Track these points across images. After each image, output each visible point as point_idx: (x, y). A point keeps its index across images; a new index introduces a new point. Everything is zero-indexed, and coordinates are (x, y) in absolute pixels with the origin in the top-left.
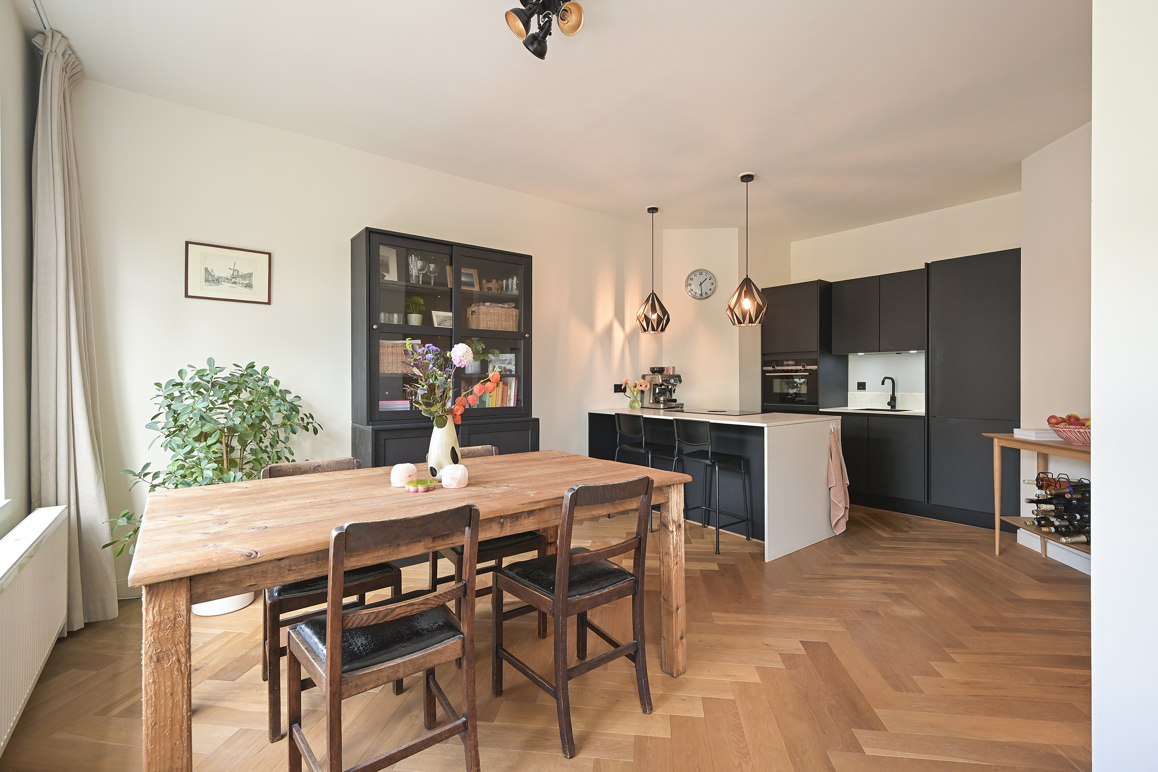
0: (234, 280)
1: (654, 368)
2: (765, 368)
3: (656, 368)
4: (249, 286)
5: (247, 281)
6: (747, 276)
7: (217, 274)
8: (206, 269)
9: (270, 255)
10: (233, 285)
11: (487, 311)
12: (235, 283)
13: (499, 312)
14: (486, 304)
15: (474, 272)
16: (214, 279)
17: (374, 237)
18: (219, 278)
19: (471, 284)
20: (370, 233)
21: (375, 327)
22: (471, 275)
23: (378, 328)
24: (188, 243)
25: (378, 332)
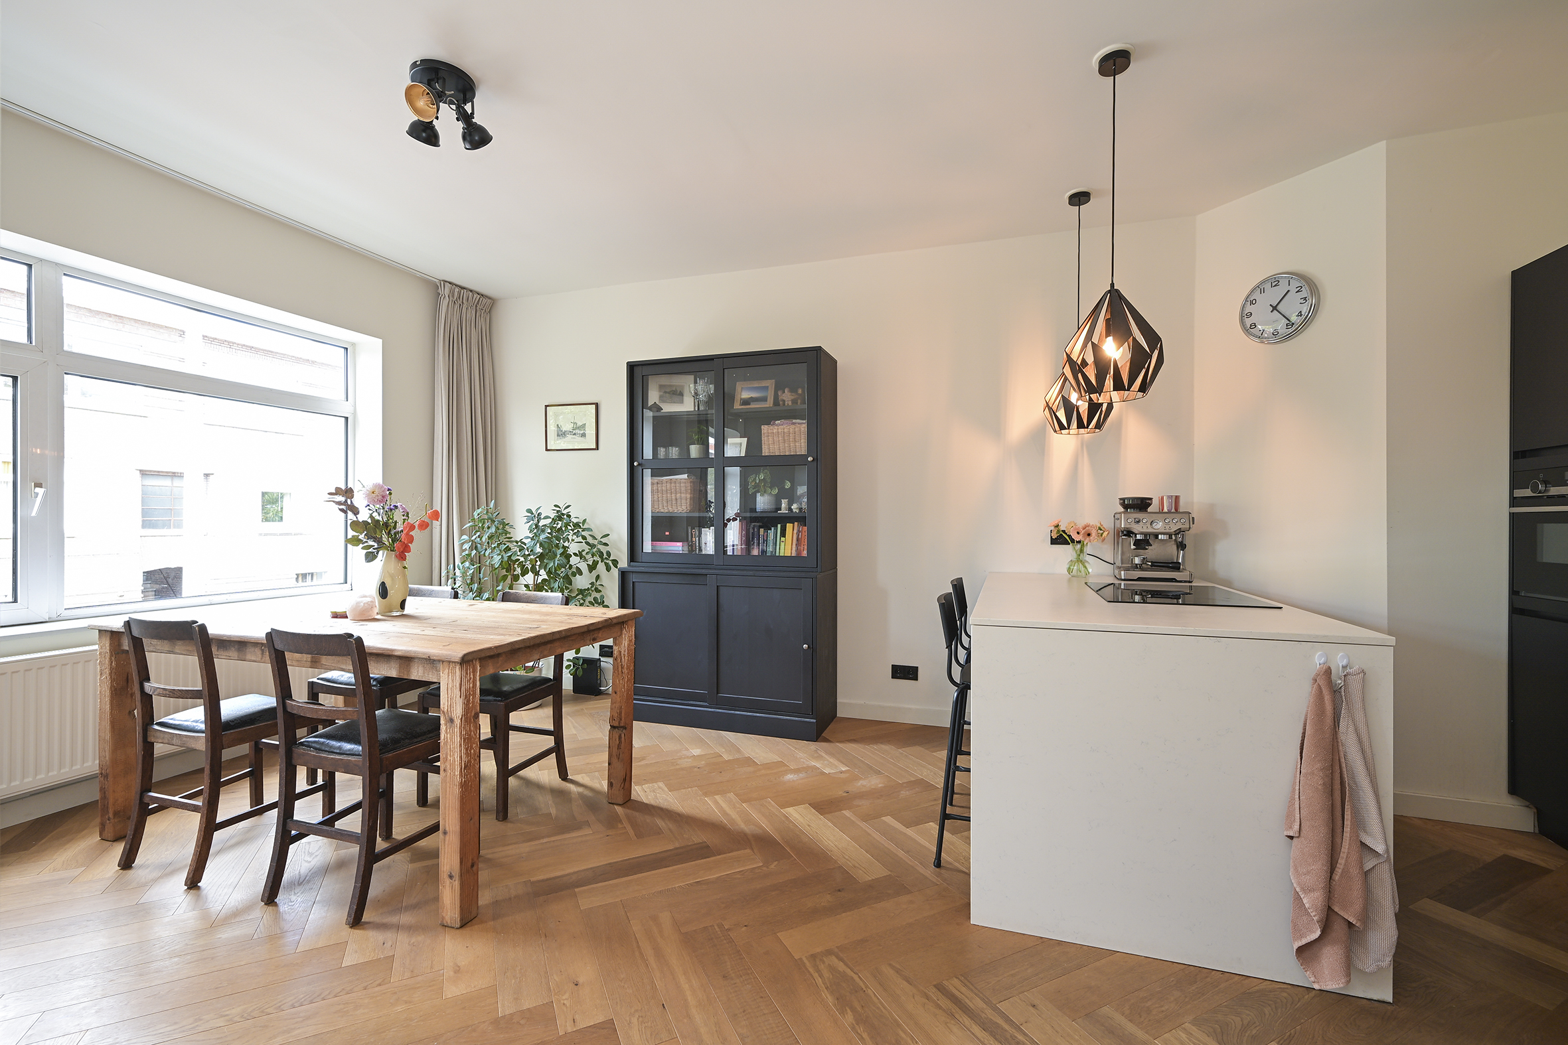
0: (574, 431)
1: (1123, 499)
2: (1519, 493)
3: (1129, 499)
4: (584, 435)
5: (579, 430)
6: (1112, 285)
7: (564, 429)
8: (558, 425)
9: (597, 405)
10: (574, 436)
11: (770, 431)
12: (575, 434)
13: (786, 430)
14: (777, 422)
15: (770, 383)
16: (564, 433)
17: (637, 371)
18: (565, 431)
19: (764, 399)
20: (632, 367)
21: (635, 464)
22: (766, 388)
23: (639, 465)
24: (546, 407)
25: (640, 469)
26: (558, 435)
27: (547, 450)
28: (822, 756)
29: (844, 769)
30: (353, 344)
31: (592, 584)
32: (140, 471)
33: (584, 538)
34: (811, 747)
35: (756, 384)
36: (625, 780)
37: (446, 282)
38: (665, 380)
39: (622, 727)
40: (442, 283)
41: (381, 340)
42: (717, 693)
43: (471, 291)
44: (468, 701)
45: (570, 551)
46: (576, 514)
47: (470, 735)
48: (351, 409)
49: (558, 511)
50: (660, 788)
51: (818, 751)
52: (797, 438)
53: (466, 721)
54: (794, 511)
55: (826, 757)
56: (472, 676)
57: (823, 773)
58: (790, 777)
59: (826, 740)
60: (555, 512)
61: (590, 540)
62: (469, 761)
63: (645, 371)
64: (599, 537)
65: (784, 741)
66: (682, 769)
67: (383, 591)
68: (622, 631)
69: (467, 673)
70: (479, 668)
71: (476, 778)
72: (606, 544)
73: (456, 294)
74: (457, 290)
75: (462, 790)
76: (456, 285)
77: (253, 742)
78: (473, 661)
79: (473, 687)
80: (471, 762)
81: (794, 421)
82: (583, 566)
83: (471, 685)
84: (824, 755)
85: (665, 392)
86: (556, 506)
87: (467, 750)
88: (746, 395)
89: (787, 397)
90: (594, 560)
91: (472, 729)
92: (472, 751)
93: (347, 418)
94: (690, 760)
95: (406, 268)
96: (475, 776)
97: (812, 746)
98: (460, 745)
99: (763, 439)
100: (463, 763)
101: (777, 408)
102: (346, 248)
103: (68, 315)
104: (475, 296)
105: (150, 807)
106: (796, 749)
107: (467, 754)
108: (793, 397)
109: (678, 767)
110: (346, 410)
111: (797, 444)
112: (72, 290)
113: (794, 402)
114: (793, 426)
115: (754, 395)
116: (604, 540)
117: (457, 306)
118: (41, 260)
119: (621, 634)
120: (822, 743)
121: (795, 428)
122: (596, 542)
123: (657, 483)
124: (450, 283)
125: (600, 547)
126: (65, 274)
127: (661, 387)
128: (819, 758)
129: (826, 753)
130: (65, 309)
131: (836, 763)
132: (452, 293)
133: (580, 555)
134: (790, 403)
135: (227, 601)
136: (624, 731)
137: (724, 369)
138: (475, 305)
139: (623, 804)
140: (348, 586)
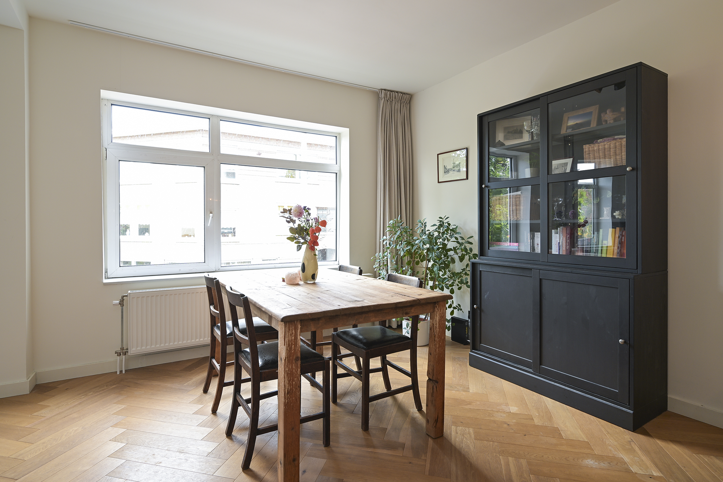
4: (459, 171)
5: (456, 167)
8: (444, 166)
9: (467, 149)
10: (454, 172)
11: (591, 149)
12: (454, 170)
13: (606, 146)
14: (599, 141)
15: (594, 109)
16: (448, 170)
17: (486, 120)
18: (449, 169)
19: (588, 123)
20: (481, 118)
21: (483, 186)
22: (590, 114)
23: (486, 186)
24: (438, 155)
25: (487, 189)
26: (445, 172)
27: (439, 182)
28: (635, 451)
29: (656, 473)
30: (340, 134)
31: (464, 270)
32: (317, 207)
33: (456, 238)
34: (626, 437)
35: (581, 112)
36: (436, 421)
37: (382, 89)
38: (507, 123)
39: (434, 381)
40: (380, 90)
41: (349, 129)
42: (541, 364)
43: (397, 92)
44: (291, 348)
45: (449, 247)
46: (453, 223)
47: (292, 371)
48: (338, 168)
49: (440, 221)
50: (469, 433)
51: (632, 444)
52: (618, 152)
53: (289, 361)
54: (617, 217)
55: (639, 452)
56: (294, 332)
57: (628, 471)
58: (590, 462)
59: (646, 433)
60: (439, 221)
61: (460, 240)
62: (291, 389)
63: (491, 118)
64: (466, 239)
65: (599, 422)
66: (494, 422)
67: (303, 269)
68: (434, 309)
69: (289, 330)
70: (299, 327)
71: (297, 401)
72: (471, 243)
73: (388, 95)
74: (389, 93)
75: (286, 407)
76: (388, 90)
77: (261, 341)
78: (294, 321)
79: (295, 339)
80: (292, 390)
81: (616, 137)
82: (456, 257)
83: (293, 338)
84: (637, 449)
85: (509, 132)
86: (440, 218)
87: (289, 381)
88: (571, 123)
89: (609, 117)
90: (463, 254)
91: (294, 367)
92: (294, 383)
93: (336, 173)
94: (505, 415)
95: (357, 86)
96: (297, 400)
97: (626, 435)
98: (285, 377)
99: (585, 156)
100: (286, 390)
101: (600, 127)
102: (329, 82)
103: (222, 137)
104: (399, 94)
105: (227, 363)
106: (608, 433)
107: (289, 384)
108: (615, 116)
109: (492, 419)
110: (336, 169)
111: (618, 157)
112: (224, 127)
113: (615, 120)
114: (614, 142)
115: (578, 121)
116: (470, 240)
117: (389, 102)
118: (213, 115)
119: (434, 311)
120: (640, 435)
121: (615, 143)
122: (463, 241)
123: (499, 199)
124: (385, 90)
125: (467, 245)
126: (221, 120)
127: (505, 129)
128: (631, 451)
129: (641, 448)
130: (221, 134)
131: (648, 463)
132: (386, 95)
133: (455, 249)
134: (612, 122)
135: (282, 267)
136: (436, 384)
137: (548, 104)
138: (400, 100)
139: (435, 439)
140: (337, 262)
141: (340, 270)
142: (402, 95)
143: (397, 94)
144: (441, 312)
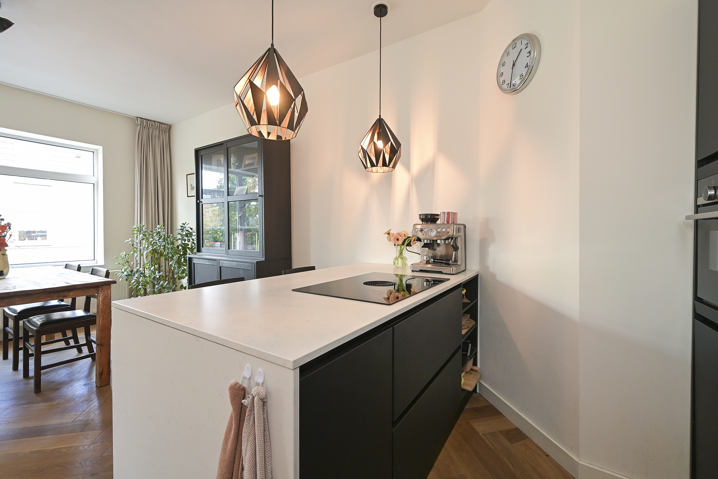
1: (420, 215)
3: (423, 215)
7: (193, 186)
8: (191, 184)
20: (197, 151)
21: (198, 201)
22: (255, 157)
23: (200, 202)
24: (187, 175)
25: (201, 204)
26: (191, 189)
27: (188, 196)
30: (96, 150)
35: (251, 156)
37: (138, 117)
39: (99, 345)
40: (136, 118)
41: (102, 147)
43: (154, 121)
48: (96, 180)
63: (200, 152)
68: (98, 291)
73: (145, 123)
74: (145, 121)
76: (144, 119)
86: (183, 224)
93: (94, 184)
104: (157, 123)
110: (93, 181)
115: (250, 162)
124: (140, 118)
132: (142, 122)
136: (100, 347)
137: (228, 148)
138: (158, 127)
139: (100, 387)
140: (95, 261)
141: (66, 268)
142: (160, 125)
143: (153, 123)
144: (104, 293)
